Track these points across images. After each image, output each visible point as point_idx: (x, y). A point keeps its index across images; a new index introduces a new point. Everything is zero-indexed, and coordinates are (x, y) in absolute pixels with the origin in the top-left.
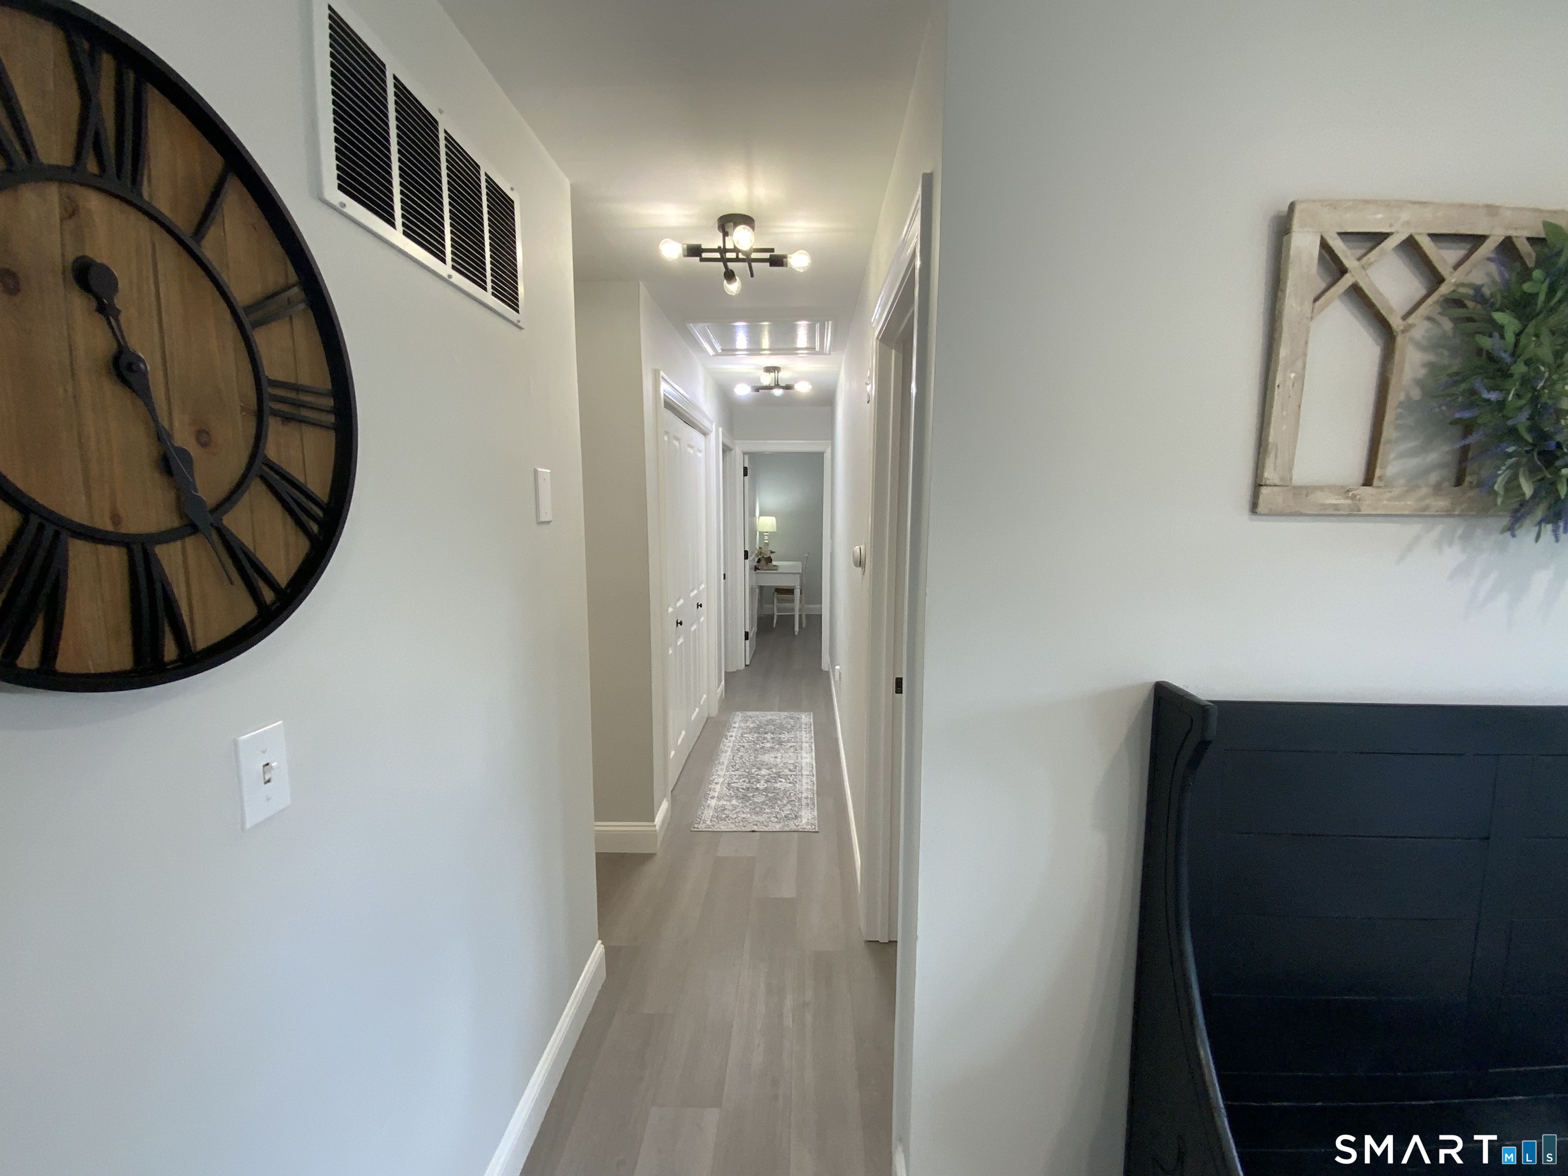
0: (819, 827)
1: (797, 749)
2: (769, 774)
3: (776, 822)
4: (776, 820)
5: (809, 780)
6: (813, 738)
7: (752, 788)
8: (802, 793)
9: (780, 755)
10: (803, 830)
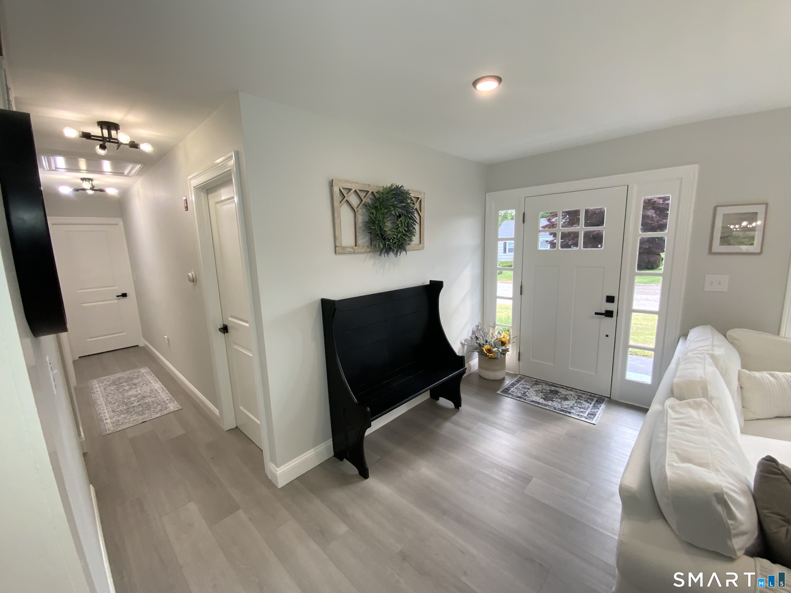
0: (181, 407)
1: (147, 383)
2: (138, 399)
3: (156, 414)
4: (155, 413)
5: (165, 393)
6: (155, 377)
7: (131, 407)
8: (164, 399)
9: (138, 389)
10: (174, 411)
